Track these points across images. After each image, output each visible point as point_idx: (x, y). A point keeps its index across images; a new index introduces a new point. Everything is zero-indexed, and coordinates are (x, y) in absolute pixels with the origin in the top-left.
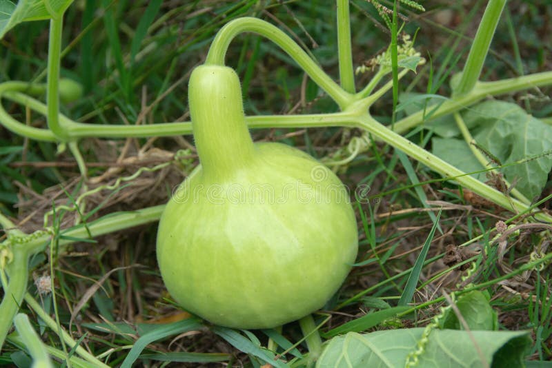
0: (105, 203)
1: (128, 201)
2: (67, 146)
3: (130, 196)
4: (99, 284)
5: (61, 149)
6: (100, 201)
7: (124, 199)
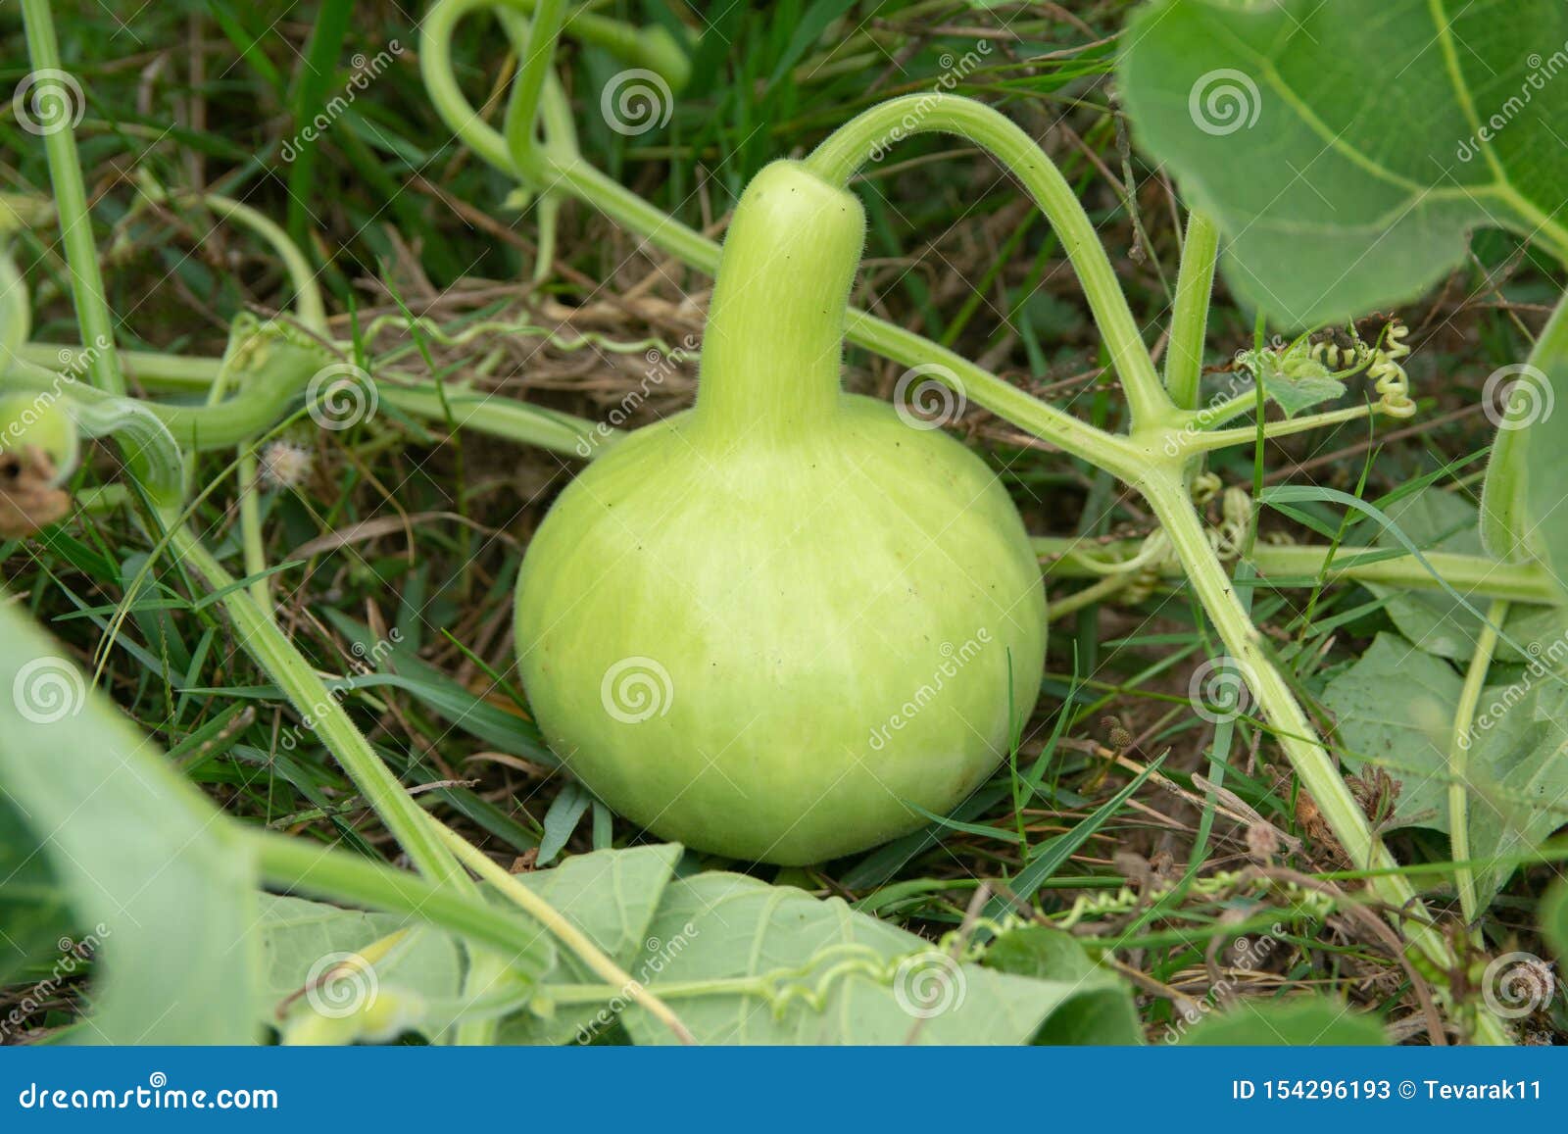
0: (540, 377)
1: (603, 399)
2: (534, 199)
3: (610, 392)
4: (405, 522)
5: (517, 200)
6: (533, 365)
7: (595, 390)
